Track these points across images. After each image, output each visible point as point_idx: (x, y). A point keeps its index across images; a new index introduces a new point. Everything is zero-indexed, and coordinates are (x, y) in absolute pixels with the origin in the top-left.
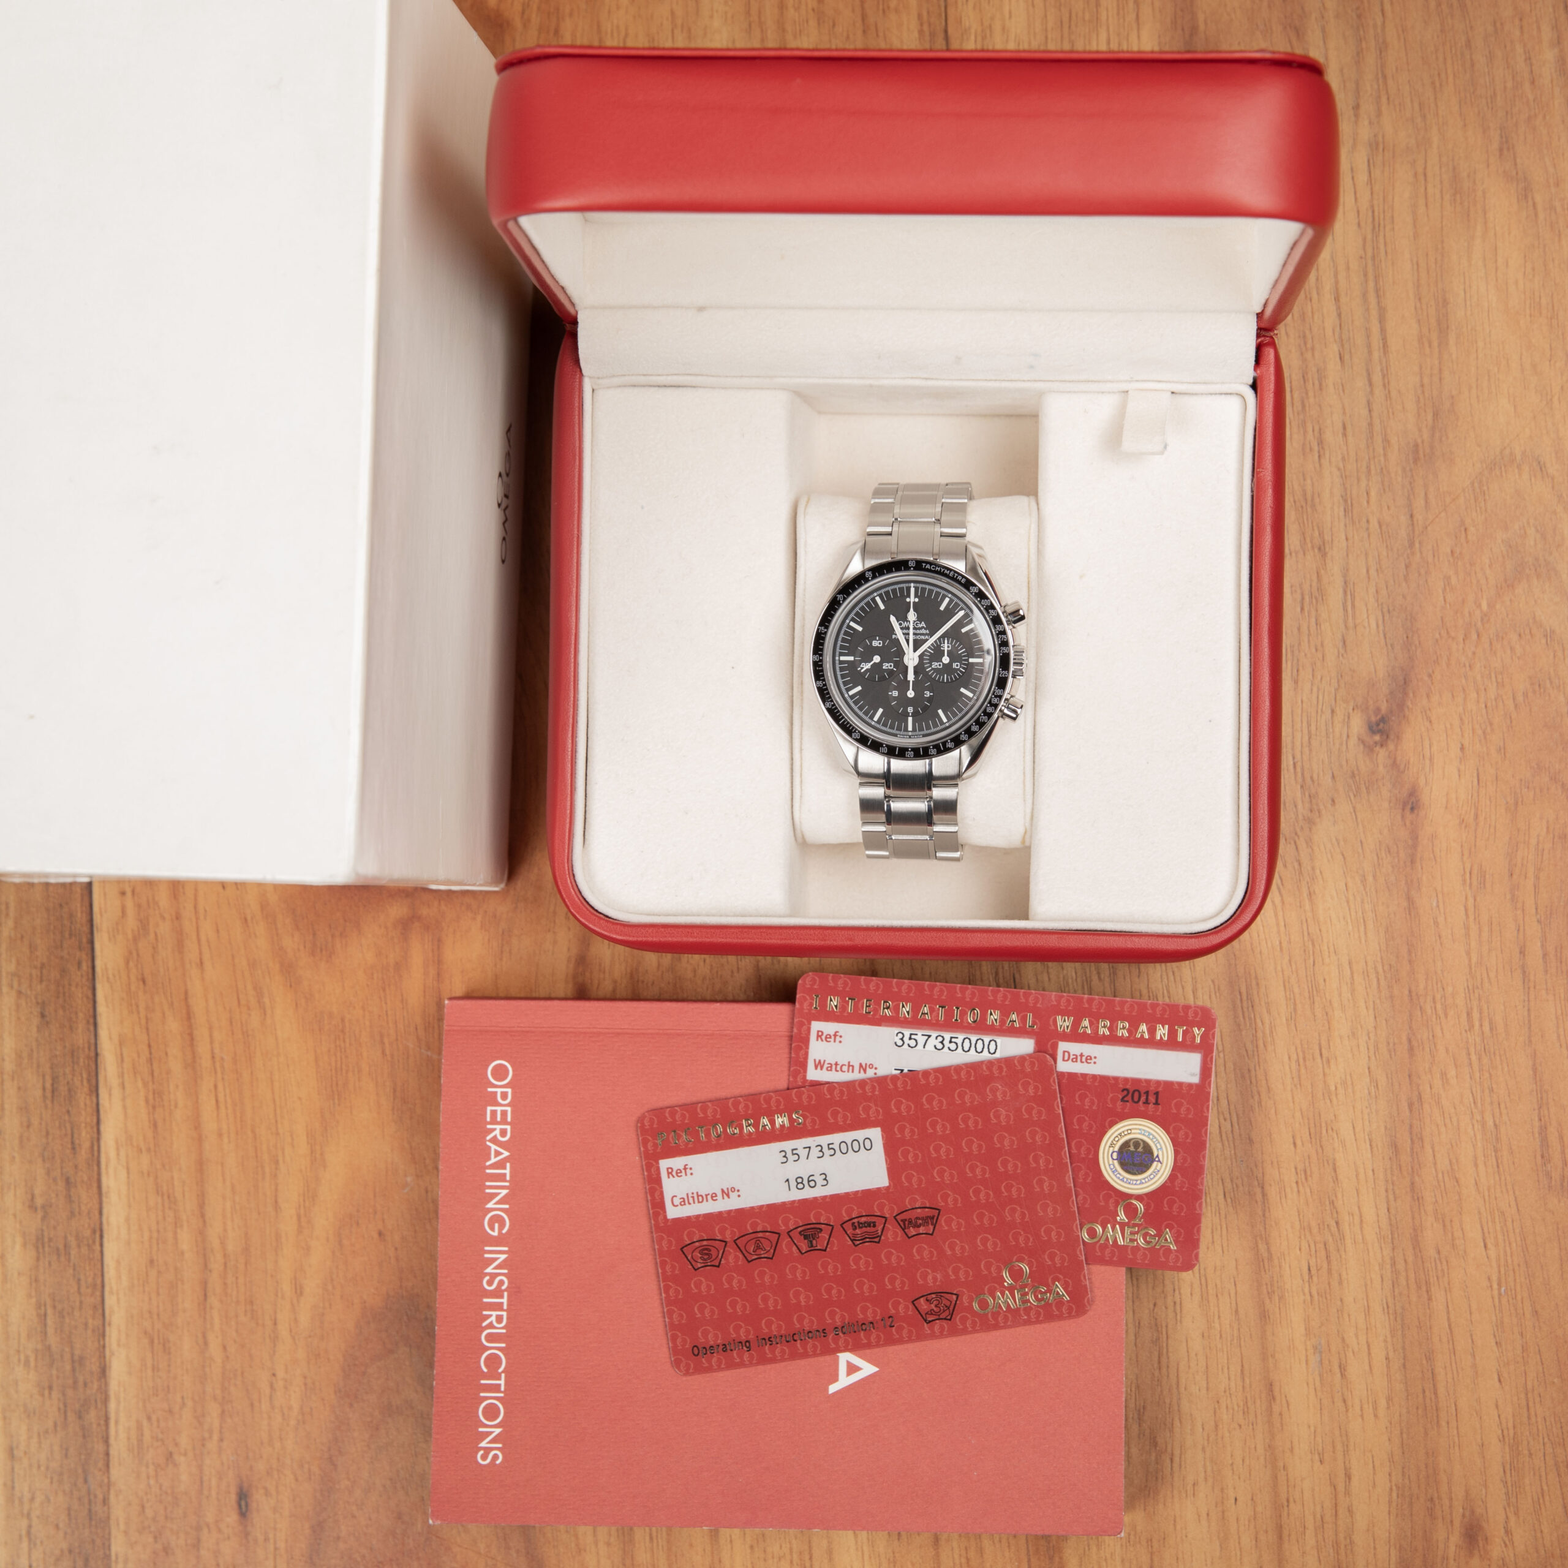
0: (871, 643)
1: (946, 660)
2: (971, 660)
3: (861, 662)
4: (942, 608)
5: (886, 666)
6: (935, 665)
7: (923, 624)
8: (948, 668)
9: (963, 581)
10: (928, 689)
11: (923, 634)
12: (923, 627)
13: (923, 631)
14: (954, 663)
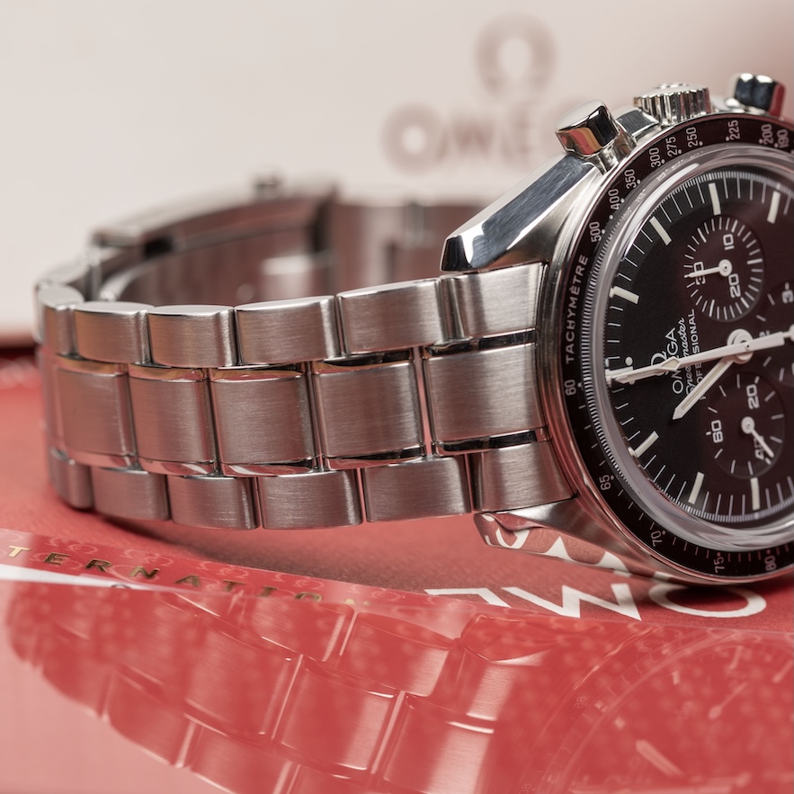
0: (719, 446)
1: (725, 268)
3: (755, 461)
5: (753, 403)
6: (735, 291)
7: (670, 335)
8: (738, 258)
9: (583, 260)
10: (778, 296)
11: (688, 331)
12: (677, 336)
13: (683, 329)
14: (726, 248)
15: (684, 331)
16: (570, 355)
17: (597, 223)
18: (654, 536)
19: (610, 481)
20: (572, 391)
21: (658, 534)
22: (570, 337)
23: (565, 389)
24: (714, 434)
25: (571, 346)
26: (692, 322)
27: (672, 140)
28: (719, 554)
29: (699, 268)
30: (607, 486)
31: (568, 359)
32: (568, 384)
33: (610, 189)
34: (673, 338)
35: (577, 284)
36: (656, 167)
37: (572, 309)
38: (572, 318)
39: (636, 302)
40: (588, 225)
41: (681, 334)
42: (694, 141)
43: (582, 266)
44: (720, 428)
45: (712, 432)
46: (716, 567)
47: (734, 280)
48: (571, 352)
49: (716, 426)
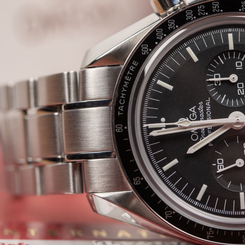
1: (233, 78)
2: (231, 47)
4: (170, 87)
6: (240, 92)
7: (192, 109)
9: (135, 63)
11: (205, 109)
12: (196, 110)
14: (237, 69)
15: (202, 108)
16: (121, 112)
17: (147, 45)
18: (167, 213)
19: (141, 180)
20: (120, 130)
21: (170, 213)
22: (122, 102)
23: (116, 128)
24: (218, 166)
25: (122, 107)
26: (208, 104)
27: (202, 7)
28: (210, 229)
29: (217, 77)
30: (138, 183)
31: (119, 113)
32: (117, 126)
33: (157, 28)
34: (194, 111)
35: (129, 75)
36: (190, 20)
37: (125, 88)
38: (124, 92)
39: (171, 90)
40: (141, 46)
41: (200, 110)
42: (217, 9)
43: (134, 66)
44: (223, 163)
45: (217, 164)
46: (208, 236)
47: (240, 86)
48: (122, 110)
49: (220, 161)
